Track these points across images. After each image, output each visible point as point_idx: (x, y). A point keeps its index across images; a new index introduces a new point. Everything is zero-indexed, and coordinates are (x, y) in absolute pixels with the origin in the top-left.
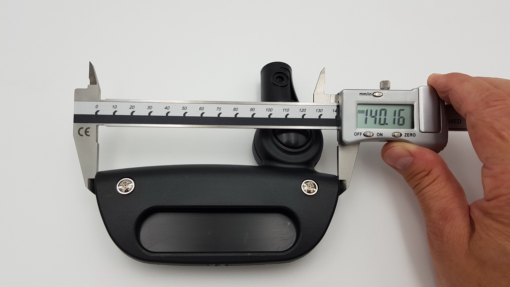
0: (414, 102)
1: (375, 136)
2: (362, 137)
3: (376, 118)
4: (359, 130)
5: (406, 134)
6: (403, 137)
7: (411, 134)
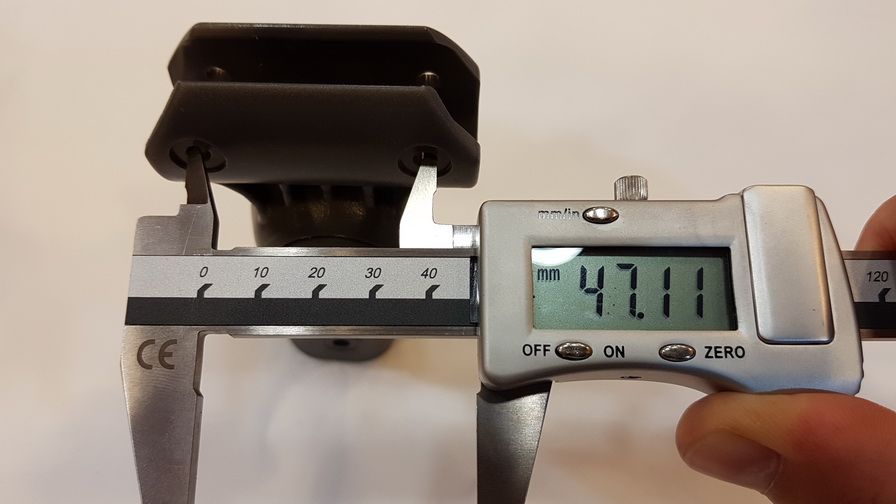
0: (733, 238)
1: (598, 355)
2: (552, 360)
3: (601, 296)
4: (538, 337)
5: (710, 348)
6: (699, 361)
7: (729, 351)
